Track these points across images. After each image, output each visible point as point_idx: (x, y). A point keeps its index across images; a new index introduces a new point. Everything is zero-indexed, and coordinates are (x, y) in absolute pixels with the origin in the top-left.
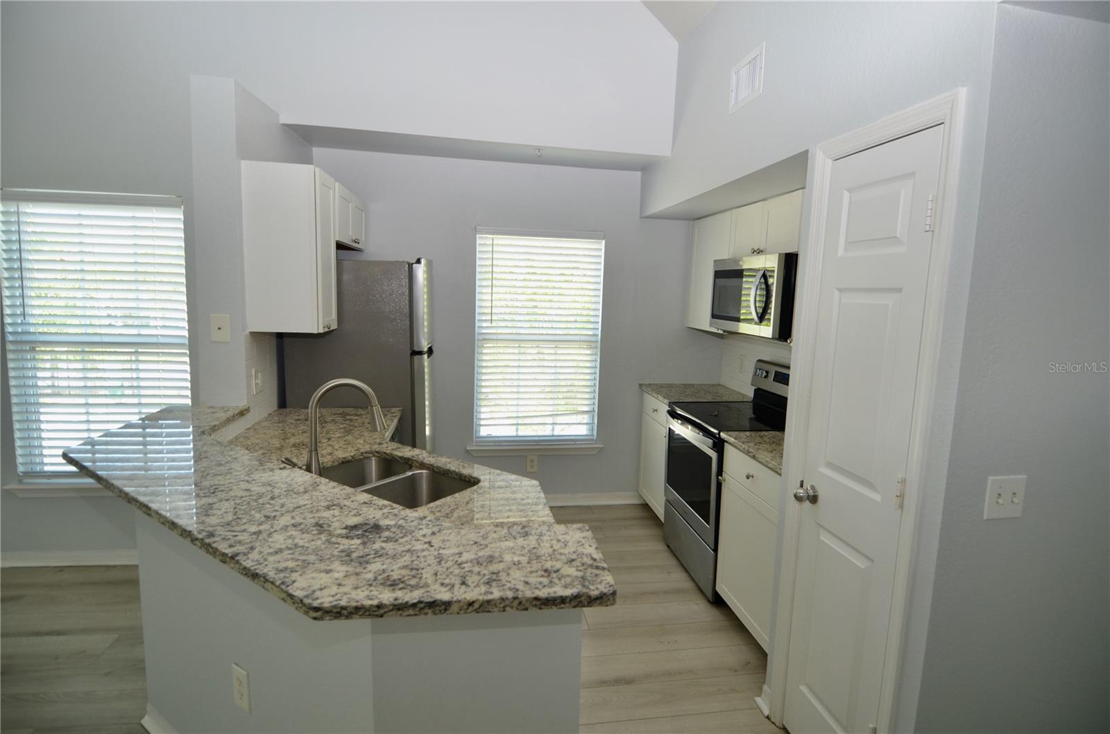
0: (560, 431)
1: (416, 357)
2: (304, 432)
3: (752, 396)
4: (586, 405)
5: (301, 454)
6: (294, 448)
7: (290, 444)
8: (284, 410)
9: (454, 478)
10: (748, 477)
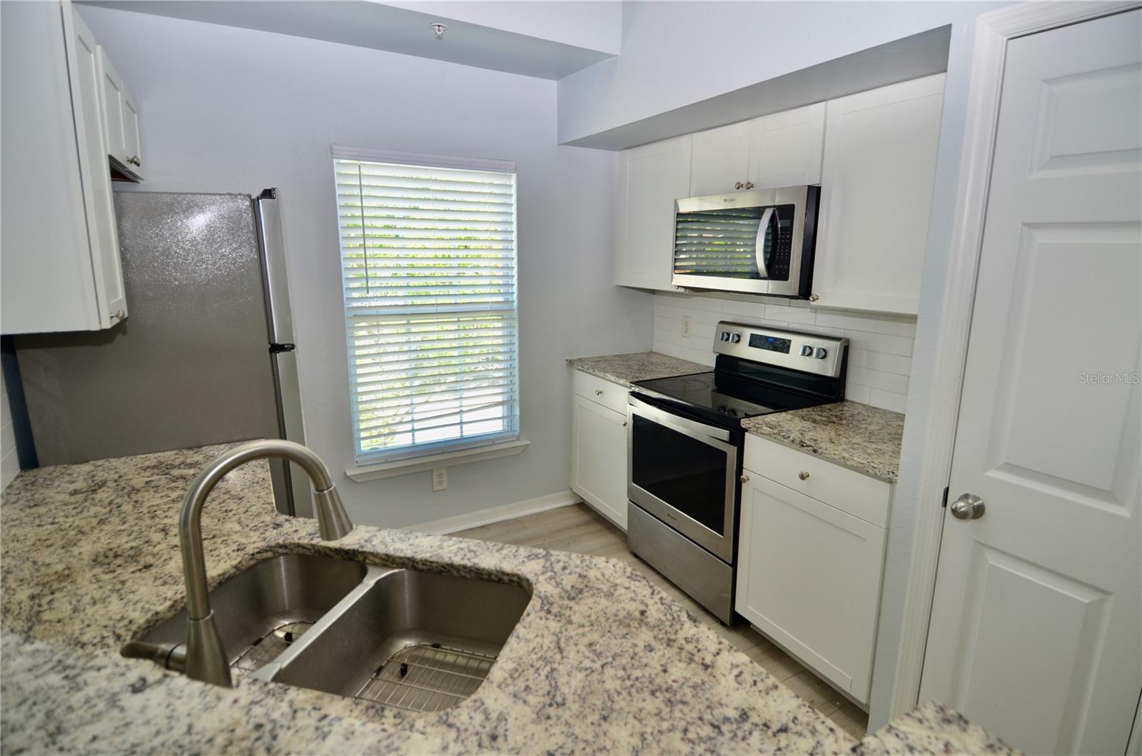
0: (470, 431)
1: (280, 356)
2: (102, 522)
3: (714, 366)
4: (498, 394)
5: (123, 583)
6: (98, 570)
7: (86, 558)
8: (35, 471)
9: (464, 577)
10: (803, 477)
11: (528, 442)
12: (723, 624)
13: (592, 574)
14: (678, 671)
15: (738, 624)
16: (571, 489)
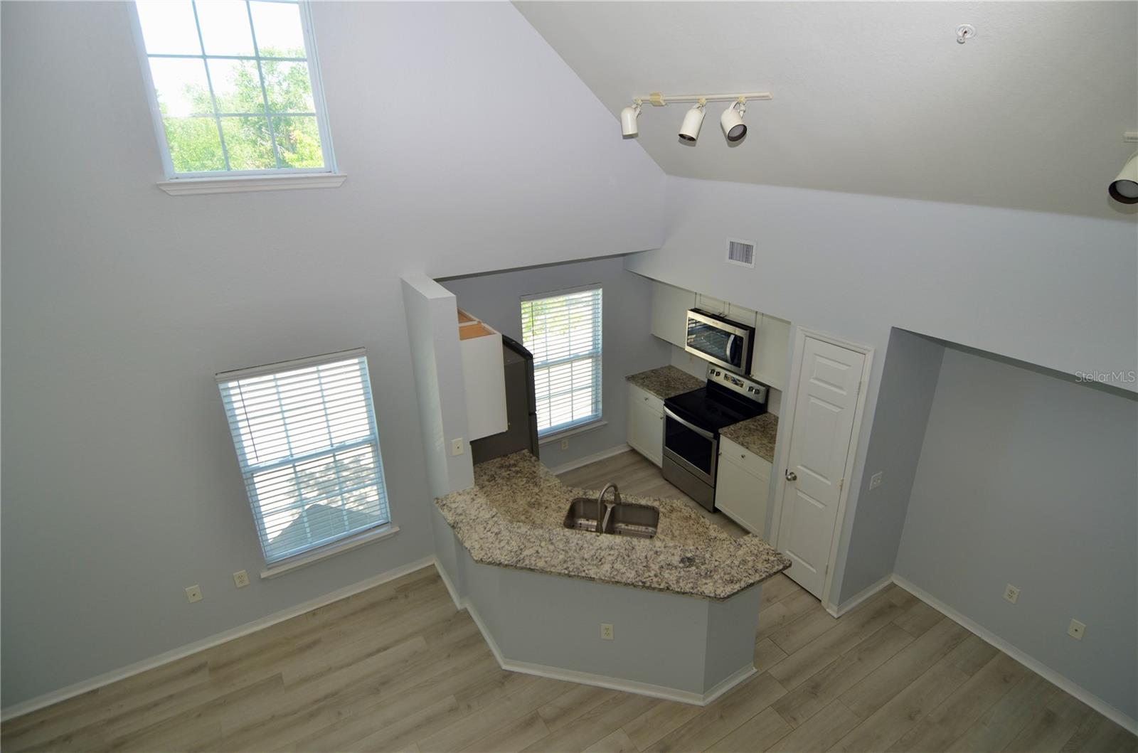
3: (706, 384)
10: (742, 457)
11: (606, 422)
12: (709, 511)
13: (674, 505)
14: (701, 530)
15: (716, 511)
16: (627, 443)
